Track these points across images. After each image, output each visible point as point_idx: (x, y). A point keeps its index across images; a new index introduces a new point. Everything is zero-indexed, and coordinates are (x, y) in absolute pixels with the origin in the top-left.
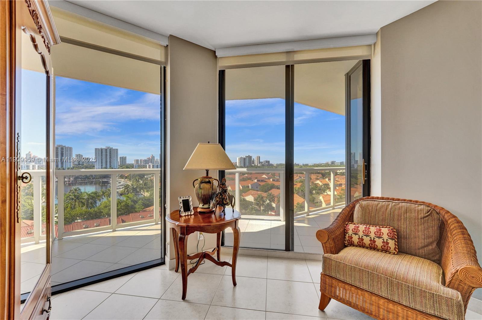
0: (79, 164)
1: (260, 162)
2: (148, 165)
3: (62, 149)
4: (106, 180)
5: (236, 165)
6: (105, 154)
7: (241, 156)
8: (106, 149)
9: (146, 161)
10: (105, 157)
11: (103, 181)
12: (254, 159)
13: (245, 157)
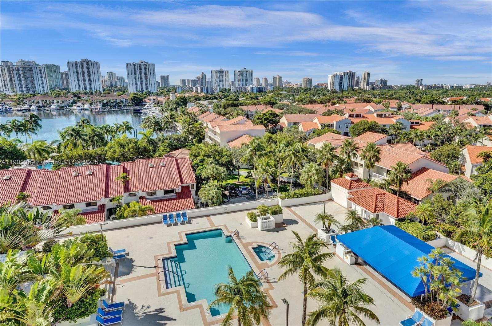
0: (112, 86)
1: (368, 84)
2: (194, 88)
3: (88, 64)
4: (138, 109)
5: (327, 87)
6: (139, 72)
7: (335, 73)
8: (140, 64)
9: (194, 82)
10: (139, 75)
11: (134, 110)
12: (358, 77)
13: (343, 74)
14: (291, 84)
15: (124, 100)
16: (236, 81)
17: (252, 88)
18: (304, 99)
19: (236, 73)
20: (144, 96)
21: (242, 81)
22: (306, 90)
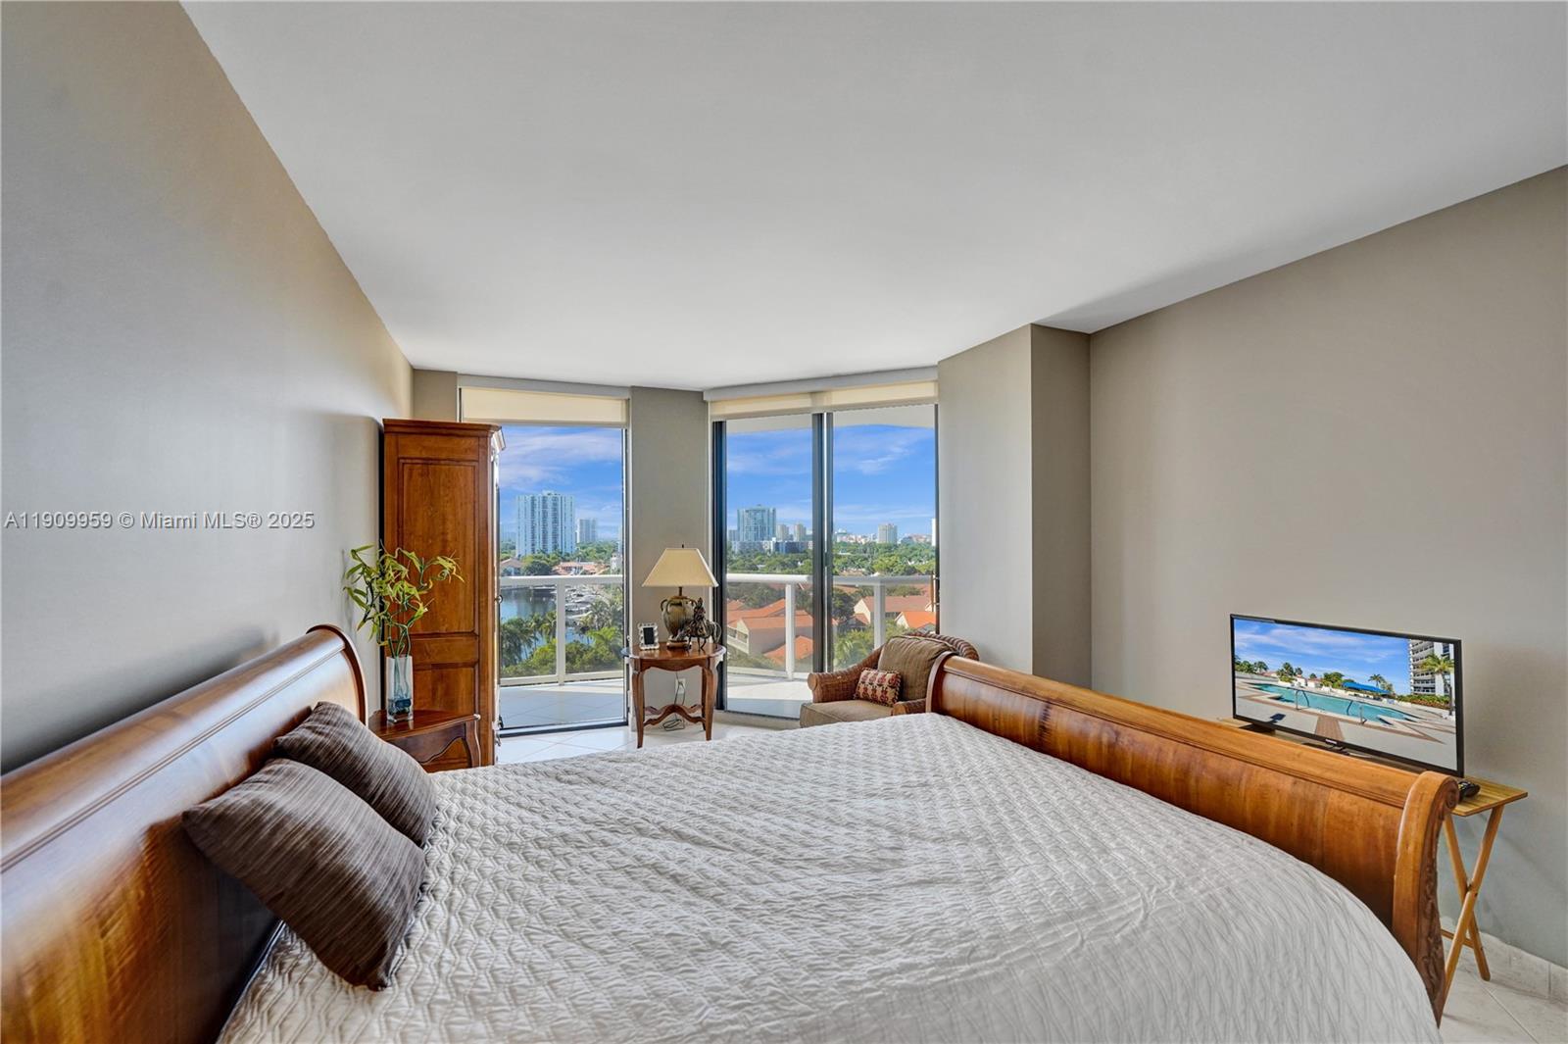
6: (542, 512)
8: (544, 497)
10: (542, 520)
14: (854, 537)
15: (513, 569)
16: (741, 528)
17: (777, 545)
18: (893, 566)
19: (741, 514)
20: (553, 561)
21: (753, 529)
22: (889, 549)
